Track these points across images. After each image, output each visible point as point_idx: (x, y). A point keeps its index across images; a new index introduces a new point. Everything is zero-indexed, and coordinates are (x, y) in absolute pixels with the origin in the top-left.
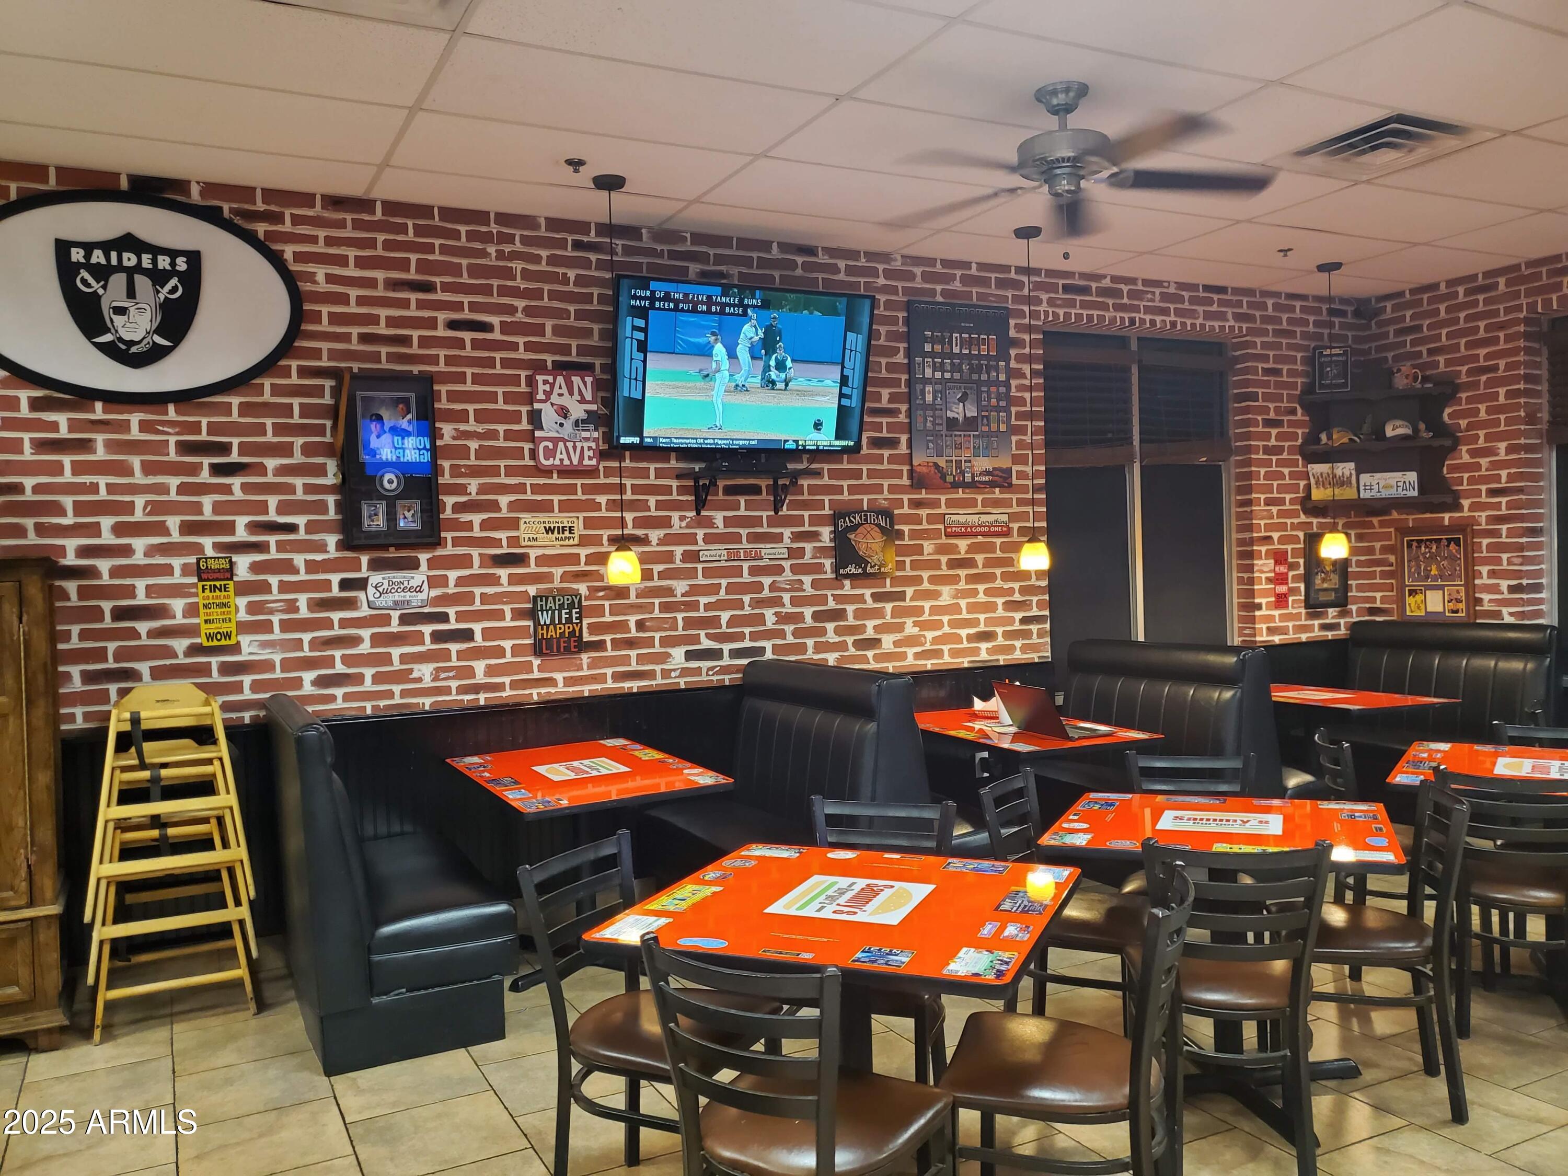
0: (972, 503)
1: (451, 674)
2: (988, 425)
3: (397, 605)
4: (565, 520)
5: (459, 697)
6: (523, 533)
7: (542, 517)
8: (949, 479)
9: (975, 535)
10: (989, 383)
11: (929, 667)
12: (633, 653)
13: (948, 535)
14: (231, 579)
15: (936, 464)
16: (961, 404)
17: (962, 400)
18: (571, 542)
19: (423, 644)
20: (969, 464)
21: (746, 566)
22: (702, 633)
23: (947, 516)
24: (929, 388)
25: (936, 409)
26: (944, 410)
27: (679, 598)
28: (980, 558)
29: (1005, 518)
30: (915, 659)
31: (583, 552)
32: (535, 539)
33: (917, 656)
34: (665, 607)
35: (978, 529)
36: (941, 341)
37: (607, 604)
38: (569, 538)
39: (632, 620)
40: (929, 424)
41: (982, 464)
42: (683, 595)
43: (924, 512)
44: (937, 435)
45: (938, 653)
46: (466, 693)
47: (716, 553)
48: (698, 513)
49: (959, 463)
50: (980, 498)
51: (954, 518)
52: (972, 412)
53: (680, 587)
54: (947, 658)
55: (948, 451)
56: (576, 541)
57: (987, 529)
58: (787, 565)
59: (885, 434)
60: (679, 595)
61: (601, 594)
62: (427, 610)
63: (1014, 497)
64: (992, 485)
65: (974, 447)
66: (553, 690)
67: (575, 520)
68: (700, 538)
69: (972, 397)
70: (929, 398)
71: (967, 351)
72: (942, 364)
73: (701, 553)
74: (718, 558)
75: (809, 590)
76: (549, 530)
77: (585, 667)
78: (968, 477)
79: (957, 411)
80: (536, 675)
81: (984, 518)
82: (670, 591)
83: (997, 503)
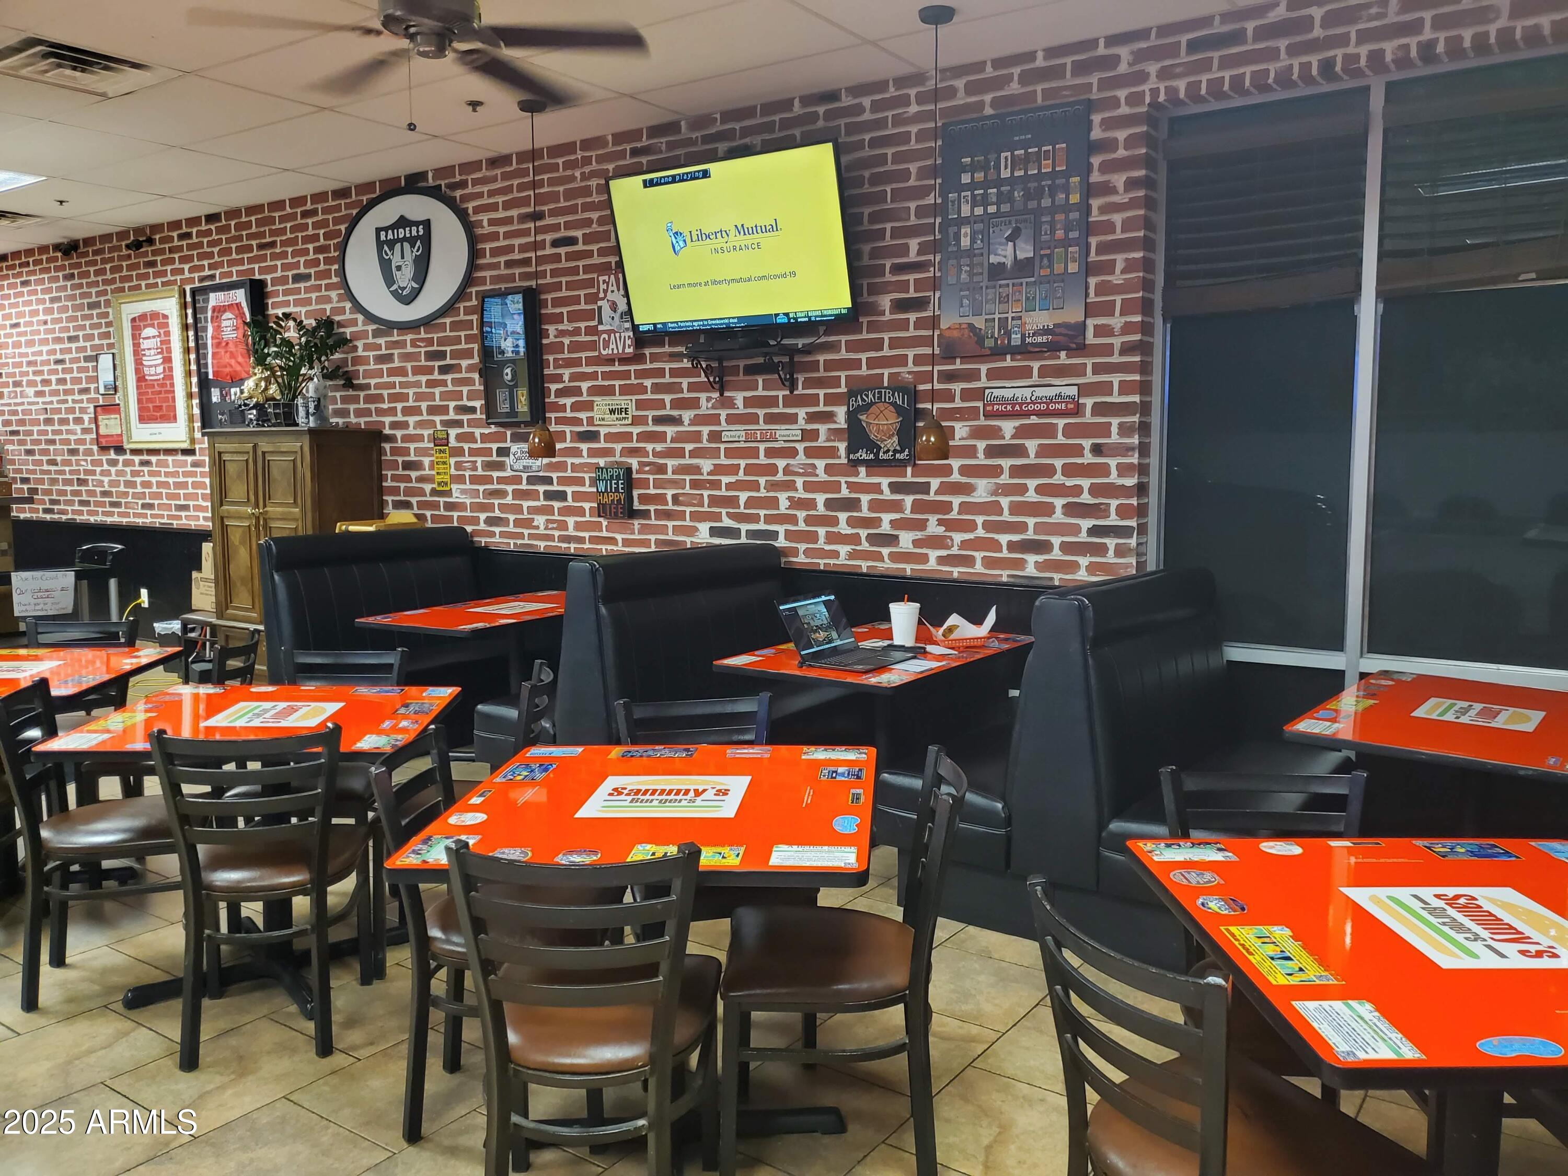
0: (1026, 373)
1: (555, 525)
2: (1051, 266)
3: (526, 469)
4: (623, 402)
5: (559, 545)
6: (596, 414)
7: (608, 400)
8: (989, 343)
9: (1028, 414)
10: (1054, 210)
11: (955, 575)
12: (670, 524)
13: (987, 416)
14: (447, 445)
15: (971, 326)
16: (1010, 244)
17: (1012, 238)
18: (626, 422)
19: (539, 500)
20: (1019, 322)
21: (762, 447)
22: (724, 511)
23: (987, 391)
24: (966, 230)
25: (975, 255)
26: (985, 255)
27: (705, 477)
28: (1032, 445)
29: (1073, 391)
30: (939, 564)
31: (636, 430)
32: (603, 419)
33: (941, 560)
34: (695, 484)
35: (1031, 407)
36: (985, 168)
37: (651, 477)
38: (625, 418)
39: (670, 493)
40: (964, 276)
41: (1039, 320)
42: (708, 474)
43: (957, 387)
44: (973, 288)
45: (968, 561)
46: (563, 542)
47: (735, 434)
48: (722, 394)
49: (1003, 322)
50: (1036, 365)
51: (997, 392)
52: (1025, 251)
53: (706, 465)
54: (979, 568)
55: (990, 307)
56: (630, 422)
57: (1043, 407)
58: (800, 447)
59: (912, 294)
60: (705, 474)
61: (647, 468)
62: (541, 474)
63: (1089, 362)
64: (1053, 348)
65: (1027, 299)
66: (615, 548)
67: (629, 402)
68: (723, 418)
69: (1027, 232)
70: (965, 242)
71: (1022, 173)
72: (985, 196)
73: (723, 434)
74: (737, 439)
75: (822, 476)
76: (612, 412)
77: (636, 532)
78: (1016, 339)
79: (1005, 254)
80: (605, 534)
81: (1040, 392)
82: (697, 470)
83: (1061, 371)
